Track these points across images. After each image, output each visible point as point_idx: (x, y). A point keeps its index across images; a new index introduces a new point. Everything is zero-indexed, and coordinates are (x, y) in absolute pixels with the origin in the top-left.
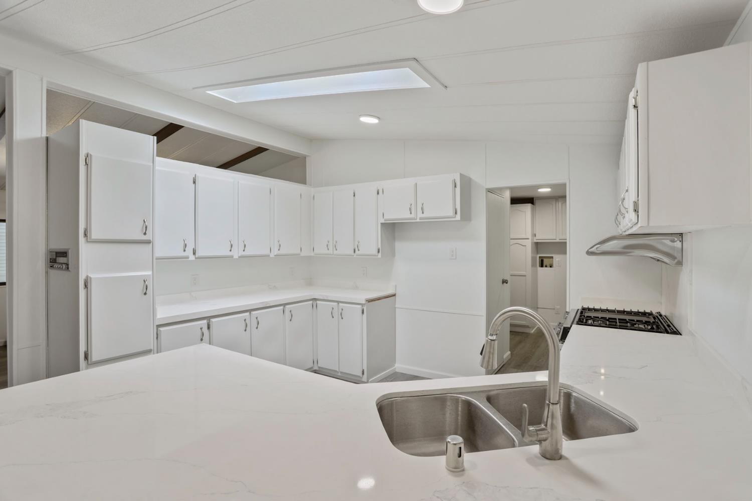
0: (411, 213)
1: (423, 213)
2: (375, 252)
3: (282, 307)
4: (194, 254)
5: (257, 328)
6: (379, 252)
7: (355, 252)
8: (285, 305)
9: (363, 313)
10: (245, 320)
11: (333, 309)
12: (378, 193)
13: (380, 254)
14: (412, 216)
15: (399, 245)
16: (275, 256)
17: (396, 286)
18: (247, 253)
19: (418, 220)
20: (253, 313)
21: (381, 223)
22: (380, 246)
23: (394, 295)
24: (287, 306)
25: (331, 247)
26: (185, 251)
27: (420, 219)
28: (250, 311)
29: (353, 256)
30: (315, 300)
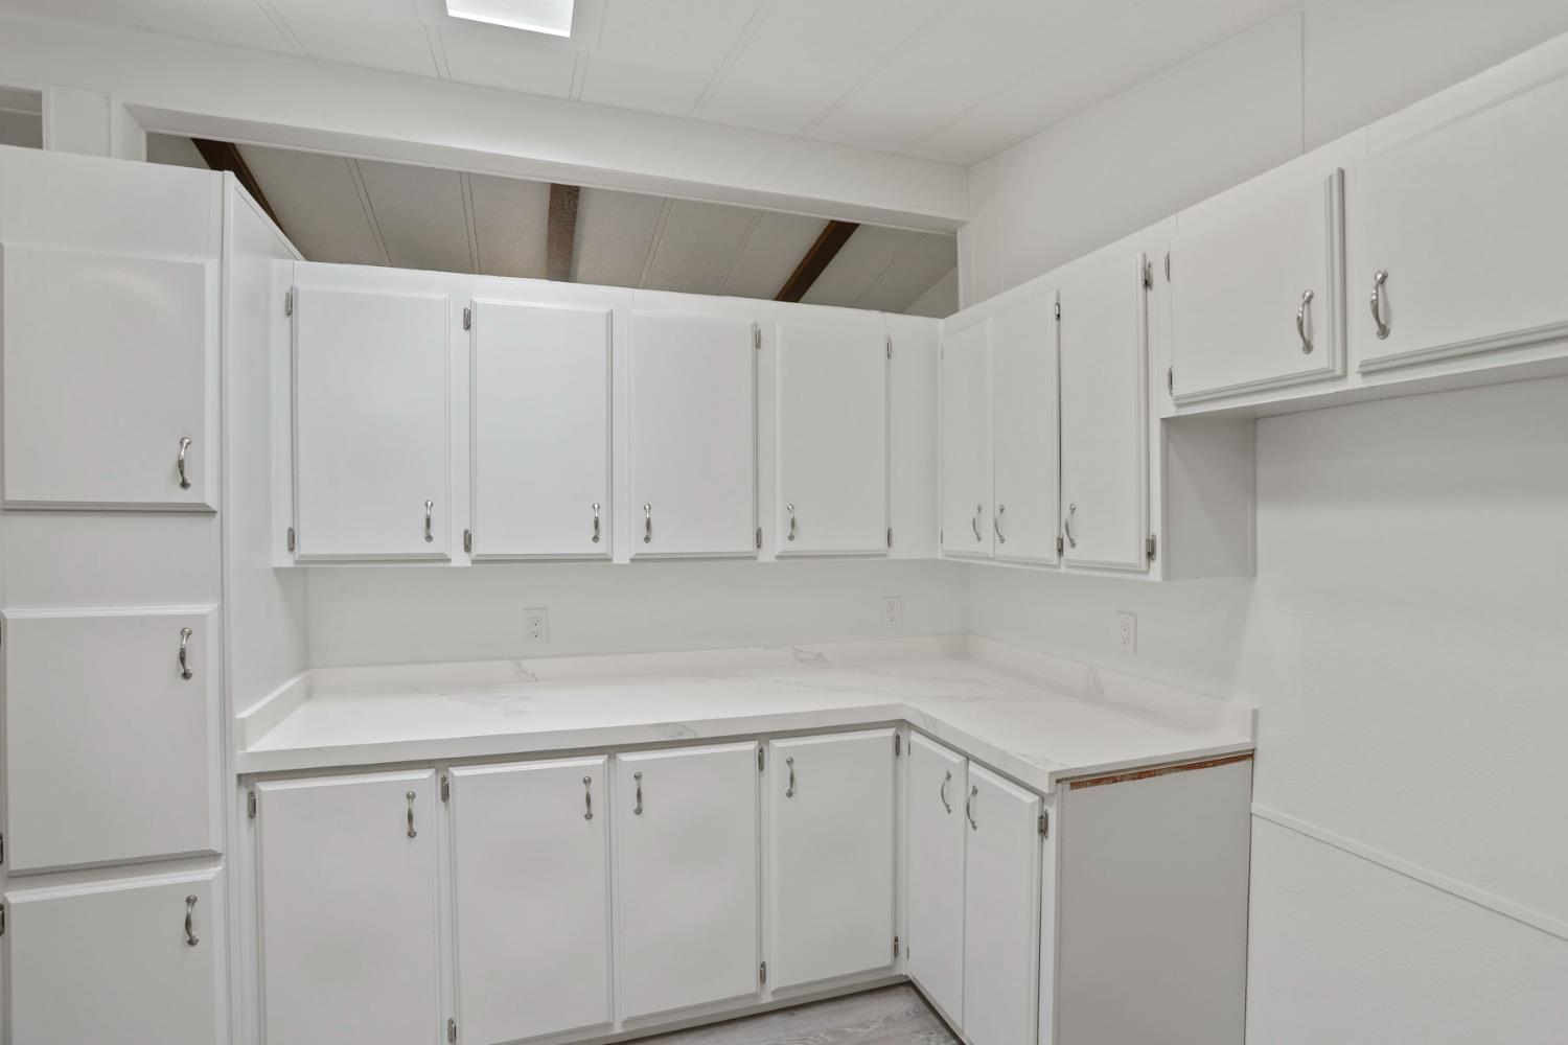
0: (1308, 348)
1: (1384, 332)
2: (1134, 554)
3: (752, 746)
4: (468, 548)
5: (639, 811)
6: (1150, 554)
7: (1060, 551)
8: (764, 738)
9: (1043, 830)
10: (587, 781)
11: (949, 777)
12: (1147, 284)
13: (1157, 564)
14: (1319, 360)
15: (1273, 523)
16: (778, 557)
17: (1255, 713)
18: (657, 547)
19: (1355, 382)
20: (625, 758)
21: (1167, 423)
22: (1157, 530)
23: (1249, 756)
24: (778, 744)
25: (988, 531)
26: (429, 538)
27: (1365, 374)
28: (611, 751)
29: (1058, 567)
30: (901, 724)
